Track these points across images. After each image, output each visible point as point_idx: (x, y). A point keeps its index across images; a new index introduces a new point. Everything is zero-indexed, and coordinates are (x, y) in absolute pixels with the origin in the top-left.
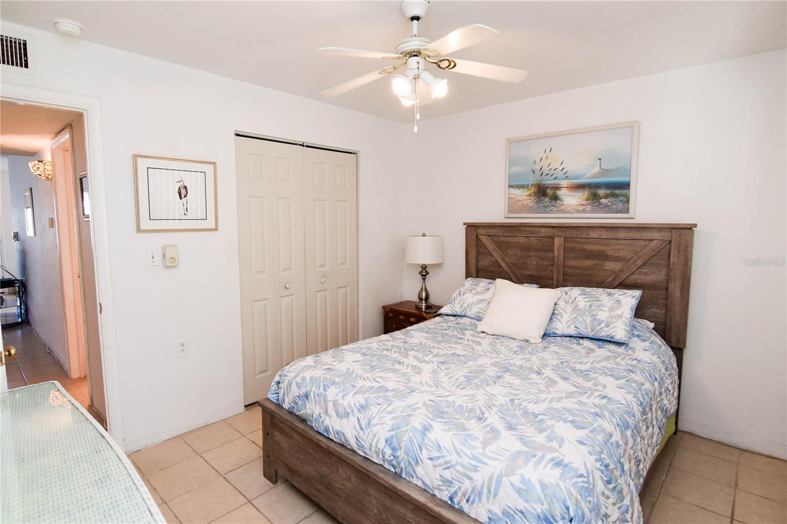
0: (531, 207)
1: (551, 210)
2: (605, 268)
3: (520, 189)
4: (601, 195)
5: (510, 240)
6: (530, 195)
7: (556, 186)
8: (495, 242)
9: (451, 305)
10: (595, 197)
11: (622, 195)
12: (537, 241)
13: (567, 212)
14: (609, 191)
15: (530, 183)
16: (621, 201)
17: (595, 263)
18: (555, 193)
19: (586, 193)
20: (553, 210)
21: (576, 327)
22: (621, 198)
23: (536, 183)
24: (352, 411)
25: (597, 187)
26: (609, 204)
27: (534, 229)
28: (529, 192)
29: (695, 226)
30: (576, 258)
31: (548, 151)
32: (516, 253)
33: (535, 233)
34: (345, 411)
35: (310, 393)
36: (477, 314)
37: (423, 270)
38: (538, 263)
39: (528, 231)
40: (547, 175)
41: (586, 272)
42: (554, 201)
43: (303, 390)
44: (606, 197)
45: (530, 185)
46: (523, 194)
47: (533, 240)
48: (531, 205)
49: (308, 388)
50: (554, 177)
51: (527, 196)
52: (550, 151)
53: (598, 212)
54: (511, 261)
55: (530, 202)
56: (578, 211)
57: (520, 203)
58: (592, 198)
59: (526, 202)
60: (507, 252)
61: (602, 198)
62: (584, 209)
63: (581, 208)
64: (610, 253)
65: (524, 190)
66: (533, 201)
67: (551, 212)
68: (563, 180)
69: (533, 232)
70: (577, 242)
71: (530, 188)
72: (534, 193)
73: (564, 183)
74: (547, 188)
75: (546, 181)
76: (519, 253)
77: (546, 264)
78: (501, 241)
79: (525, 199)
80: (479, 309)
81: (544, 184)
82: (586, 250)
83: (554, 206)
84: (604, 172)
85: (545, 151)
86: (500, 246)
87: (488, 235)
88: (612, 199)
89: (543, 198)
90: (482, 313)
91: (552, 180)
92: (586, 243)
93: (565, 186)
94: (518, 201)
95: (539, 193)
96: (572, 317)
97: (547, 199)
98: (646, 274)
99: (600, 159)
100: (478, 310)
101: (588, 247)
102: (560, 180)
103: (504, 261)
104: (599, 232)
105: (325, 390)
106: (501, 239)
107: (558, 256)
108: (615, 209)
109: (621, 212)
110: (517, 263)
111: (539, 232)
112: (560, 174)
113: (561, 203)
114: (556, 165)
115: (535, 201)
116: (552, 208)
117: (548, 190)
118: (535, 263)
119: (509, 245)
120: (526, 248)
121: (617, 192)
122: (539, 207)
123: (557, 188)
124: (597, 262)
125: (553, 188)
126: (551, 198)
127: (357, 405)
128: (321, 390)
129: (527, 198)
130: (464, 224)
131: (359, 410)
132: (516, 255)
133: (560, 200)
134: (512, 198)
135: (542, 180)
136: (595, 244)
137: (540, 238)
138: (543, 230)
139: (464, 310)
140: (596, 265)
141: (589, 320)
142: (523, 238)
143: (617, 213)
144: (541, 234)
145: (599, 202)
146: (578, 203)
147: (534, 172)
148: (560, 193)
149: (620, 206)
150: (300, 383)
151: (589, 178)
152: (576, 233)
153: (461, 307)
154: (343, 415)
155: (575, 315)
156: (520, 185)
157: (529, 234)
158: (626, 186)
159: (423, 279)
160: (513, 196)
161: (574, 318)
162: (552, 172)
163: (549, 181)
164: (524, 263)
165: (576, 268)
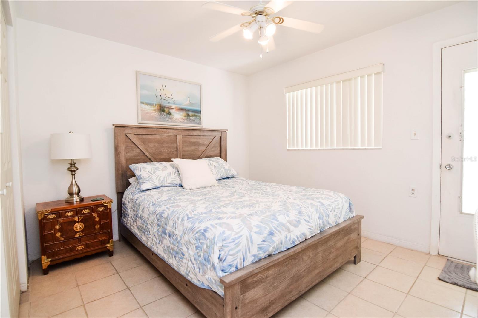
0: (156, 118)
1: (168, 120)
2: (200, 150)
3: (149, 106)
4: (190, 115)
5: (150, 137)
6: (155, 110)
7: (170, 107)
8: (139, 139)
9: (151, 182)
10: (188, 115)
11: (198, 116)
12: (167, 138)
13: (176, 122)
14: (193, 114)
15: (155, 103)
16: (198, 119)
17: (195, 148)
18: (169, 111)
19: (184, 113)
20: (169, 120)
21: (220, 175)
22: (198, 118)
23: (158, 103)
24: (299, 218)
25: (188, 111)
26: (194, 120)
27: (166, 130)
28: (154, 108)
29: (227, 130)
30: (187, 146)
31: (164, 86)
32: (155, 146)
33: (167, 133)
34: (297, 221)
35: (272, 230)
36: (172, 182)
37: (71, 167)
38: (168, 151)
39: (163, 131)
40: (164, 100)
41: (192, 153)
42: (169, 116)
43: (265, 232)
44: (193, 116)
45: (155, 104)
46: (150, 109)
47: (165, 138)
48: (156, 116)
49: (268, 228)
50: (168, 102)
51: (153, 110)
52: (165, 87)
53: (189, 123)
54: (151, 151)
55: (156, 114)
56: (181, 122)
57: (149, 114)
58: (186, 116)
59: (153, 114)
60: (148, 145)
61: (191, 117)
62: (184, 121)
63: (182, 121)
64: (201, 142)
65: (151, 106)
66: (157, 114)
67: (168, 121)
68: (173, 104)
69: (166, 132)
70: (188, 138)
71: (155, 106)
72: (158, 109)
73: (173, 106)
74: (165, 107)
75: (163, 103)
76: (156, 145)
77: (173, 150)
78: (144, 138)
79: (152, 113)
80: (172, 178)
81: (163, 105)
82: (191, 142)
83: (169, 118)
84: (191, 104)
85: (162, 86)
86: (144, 141)
87: (134, 134)
88: (195, 117)
89: (163, 113)
90: (175, 181)
91: (167, 103)
92: (191, 138)
93: (174, 108)
94: (147, 113)
95: (160, 110)
96: (217, 171)
97: (165, 114)
98: (214, 151)
99: (189, 97)
100: (171, 180)
101: (193, 140)
102: (171, 104)
103: (148, 151)
104: (197, 133)
105: (278, 221)
106: (144, 137)
107: (180, 146)
108: (196, 122)
109: (198, 124)
110: (155, 152)
111: (169, 132)
112: (171, 101)
113: (173, 117)
114: (168, 95)
115: (158, 114)
116: (168, 119)
117: (166, 108)
118: (166, 150)
119: (150, 141)
120: (161, 142)
121: (197, 114)
122: (161, 118)
123: (170, 108)
124: (196, 147)
125: (168, 108)
126: (167, 114)
127: (298, 214)
128: (276, 222)
129: (153, 112)
130: (113, 125)
131: (300, 216)
132: (154, 146)
133: (172, 115)
134: (143, 111)
135: (161, 102)
136: (195, 138)
137: (169, 136)
138: (171, 131)
139: (162, 182)
140: (196, 149)
141: (223, 170)
142: (159, 136)
143: (197, 124)
144: (170, 133)
145: (190, 118)
146: (181, 118)
147: (157, 97)
148: (172, 111)
149: (198, 121)
150: (259, 230)
151: (185, 106)
152: (188, 133)
153: (159, 180)
154: (297, 224)
155: (217, 170)
156: (149, 103)
157: (163, 133)
158: (200, 112)
159: (72, 175)
160: (144, 109)
161: (218, 171)
162: (166, 99)
163: (165, 104)
164: (160, 151)
165: (187, 151)
